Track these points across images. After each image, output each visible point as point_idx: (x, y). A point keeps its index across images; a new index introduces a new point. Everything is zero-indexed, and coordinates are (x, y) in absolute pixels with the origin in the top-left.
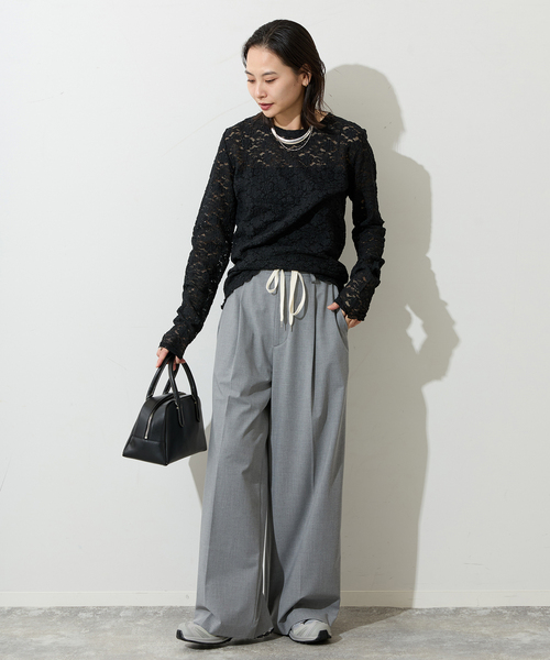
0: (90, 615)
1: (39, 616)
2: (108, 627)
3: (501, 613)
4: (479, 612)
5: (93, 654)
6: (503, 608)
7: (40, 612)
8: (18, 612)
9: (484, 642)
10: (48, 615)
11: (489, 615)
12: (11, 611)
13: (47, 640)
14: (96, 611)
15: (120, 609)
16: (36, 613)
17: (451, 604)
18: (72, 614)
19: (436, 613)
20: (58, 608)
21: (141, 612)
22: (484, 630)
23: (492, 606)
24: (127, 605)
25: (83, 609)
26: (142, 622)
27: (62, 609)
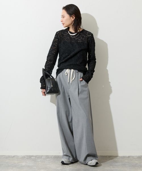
0: (34, 158)
1: (21, 158)
2: (39, 161)
3: (140, 157)
4: (135, 157)
5: (35, 167)
6: (141, 156)
7: (22, 157)
8: (16, 157)
9: (136, 165)
10: (23, 157)
11: (137, 158)
12: (14, 156)
13: (24, 164)
14: (36, 156)
15: (42, 156)
16: (20, 157)
17: (127, 155)
18: (30, 157)
19: (123, 157)
20: (26, 156)
21: (47, 157)
22: (136, 162)
23: (138, 155)
24: (44, 155)
25: (32, 156)
26: (48, 159)
27: (27, 156)
